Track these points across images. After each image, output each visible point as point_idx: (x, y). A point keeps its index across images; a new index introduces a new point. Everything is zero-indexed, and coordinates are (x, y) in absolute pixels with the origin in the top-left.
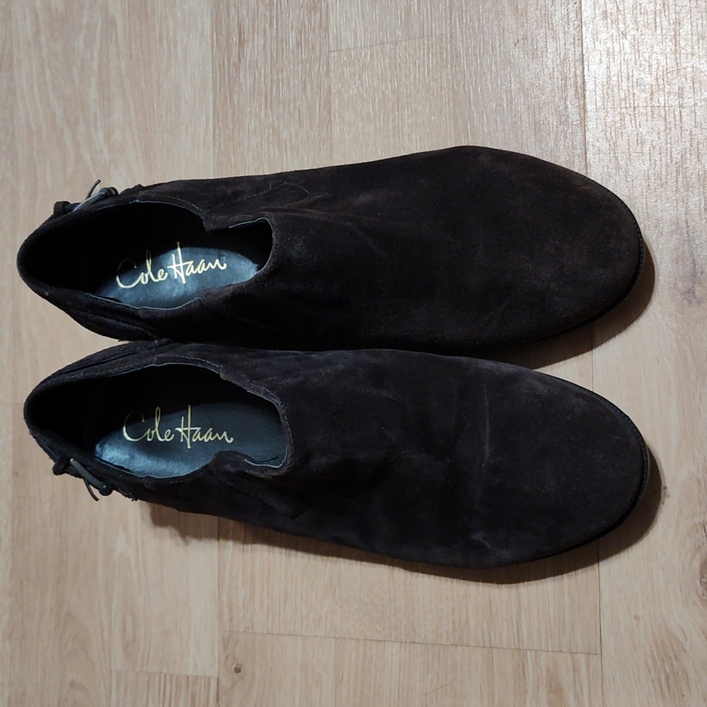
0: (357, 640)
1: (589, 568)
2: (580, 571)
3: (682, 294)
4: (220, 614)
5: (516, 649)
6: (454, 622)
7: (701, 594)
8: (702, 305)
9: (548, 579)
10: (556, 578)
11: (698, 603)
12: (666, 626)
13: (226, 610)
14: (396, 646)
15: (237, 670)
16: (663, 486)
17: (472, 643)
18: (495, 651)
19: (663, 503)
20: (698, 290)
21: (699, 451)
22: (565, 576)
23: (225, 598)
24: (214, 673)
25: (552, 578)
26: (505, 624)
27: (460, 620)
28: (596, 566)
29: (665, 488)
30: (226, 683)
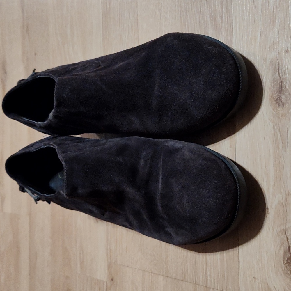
0: (149, 272)
1: (234, 249)
2: (231, 250)
3: (276, 101)
4: (107, 254)
5: (205, 286)
6: (182, 270)
7: (284, 269)
8: (285, 106)
9: (218, 253)
10: (221, 252)
11: (283, 274)
12: (268, 285)
13: (109, 252)
14: (162, 277)
15: (112, 280)
16: (267, 207)
17: (189, 281)
18: (197, 286)
19: (267, 217)
20: (283, 98)
21: (283, 189)
22: (225, 252)
23: (109, 247)
24: (105, 280)
25: (219, 252)
26: (201, 273)
27: (184, 269)
28: (237, 248)
29: (268, 209)
30: (109, 285)
